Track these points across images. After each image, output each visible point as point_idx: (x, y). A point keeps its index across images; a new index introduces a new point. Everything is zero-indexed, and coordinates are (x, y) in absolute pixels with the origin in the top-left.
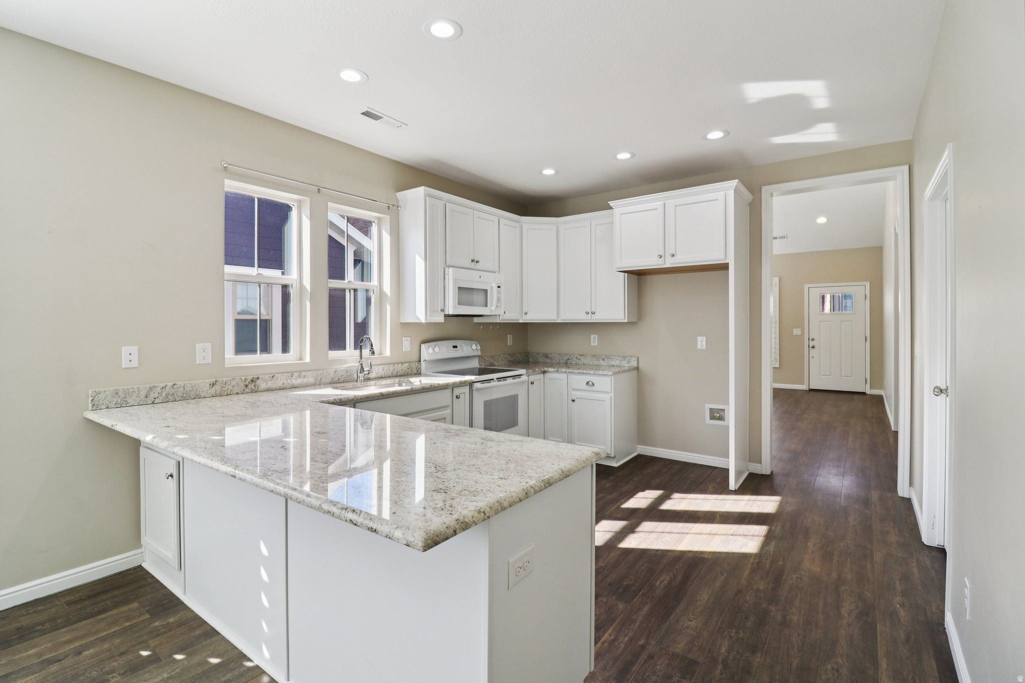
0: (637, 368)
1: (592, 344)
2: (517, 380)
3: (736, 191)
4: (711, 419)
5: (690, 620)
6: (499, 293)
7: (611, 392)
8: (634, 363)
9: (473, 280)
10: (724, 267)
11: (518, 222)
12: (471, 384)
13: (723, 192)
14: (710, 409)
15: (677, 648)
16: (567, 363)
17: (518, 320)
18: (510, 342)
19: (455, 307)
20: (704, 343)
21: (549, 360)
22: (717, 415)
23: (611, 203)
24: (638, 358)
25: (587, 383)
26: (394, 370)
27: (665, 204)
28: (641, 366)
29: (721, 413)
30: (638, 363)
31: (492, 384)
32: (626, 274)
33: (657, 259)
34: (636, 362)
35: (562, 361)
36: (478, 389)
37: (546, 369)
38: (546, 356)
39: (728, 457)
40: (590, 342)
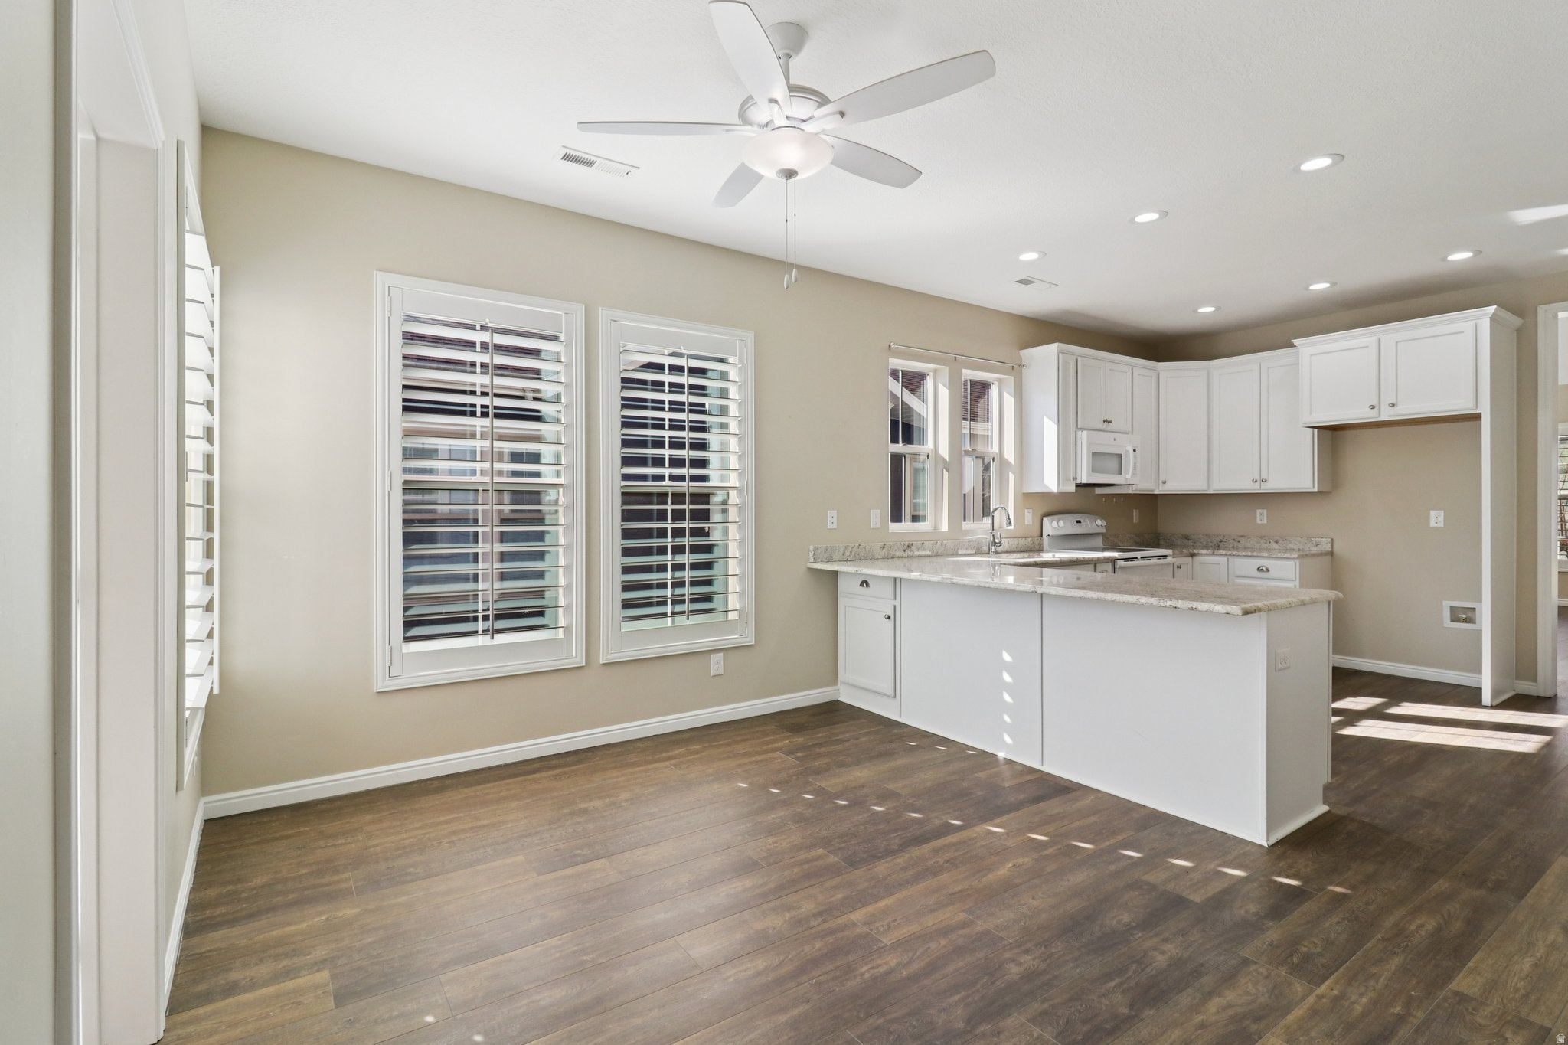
0: (1331, 553)
1: (1259, 521)
2: (1162, 561)
3: (1494, 319)
4: (1452, 621)
6: (1135, 458)
7: (1295, 580)
8: (1328, 548)
9: (1107, 444)
10: (1477, 417)
11: (1154, 369)
12: (1114, 561)
13: (1474, 322)
14: (1451, 607)
16: (1217, 545)
17: (1153, 491)
18: (1136, 520)
19: (1089, 475)
20: (1441, 518)
21: (1190, 543)
22: (1465, 616)
23: (1295, 342)
24: (1332, 540)
25: (1258, 569)
26: (1018, 544)
27: (1379, 340)
28: (1337, 549)
29: (1470, 614)
30: (1332, 546)
31: (1136, 562)
32: (1316, 430)
33: (1368, 410)
34: (1329, 545)
35: (1211, 544)
36: (1122, 568)
37: (1195, 551)
38: (1187, 538)
39: (1480, 672)
40: (1256, 518)
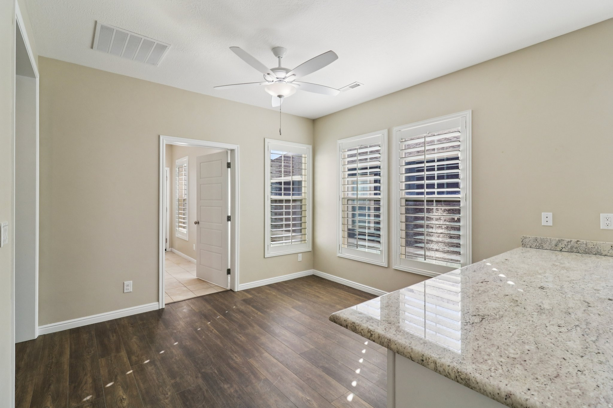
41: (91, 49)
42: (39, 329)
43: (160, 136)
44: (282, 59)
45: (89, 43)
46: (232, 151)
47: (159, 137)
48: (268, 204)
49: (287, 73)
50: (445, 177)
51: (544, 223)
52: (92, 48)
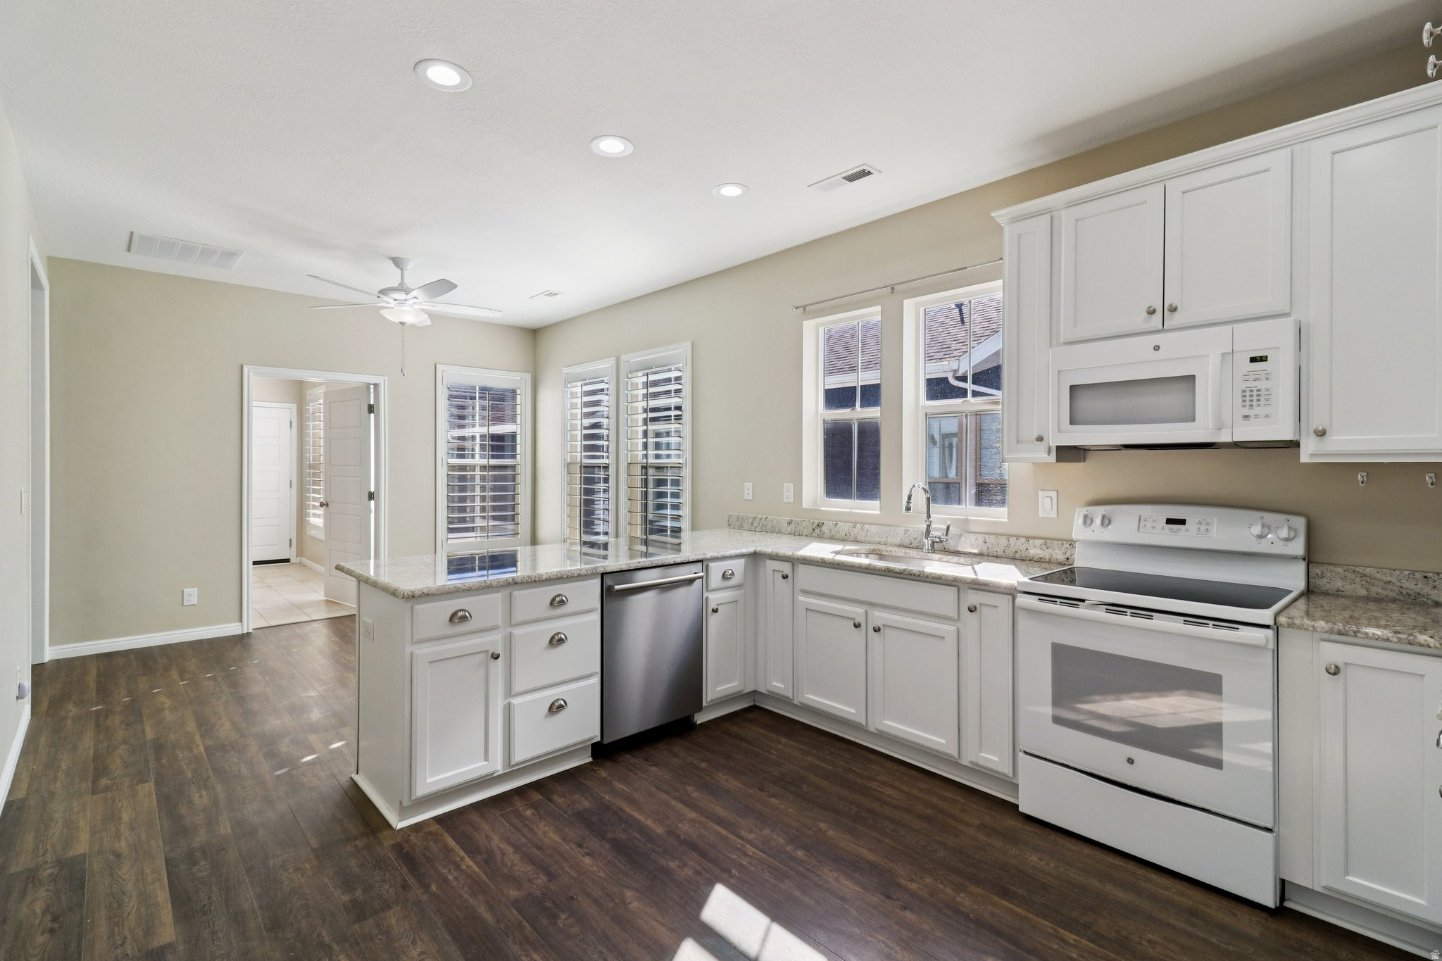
5: (423, 953)
15: (395, 914)
41: (128, 253)
42: (50, 651)
43: (244, 366)
44: (405, 272)
45: (125, 245)
46: (376, 385)
47: (242, 367)
48: (442, 473)
49: (407, 294)
50: (664, 435)
51: (746, 497)
52: (129, 250)
